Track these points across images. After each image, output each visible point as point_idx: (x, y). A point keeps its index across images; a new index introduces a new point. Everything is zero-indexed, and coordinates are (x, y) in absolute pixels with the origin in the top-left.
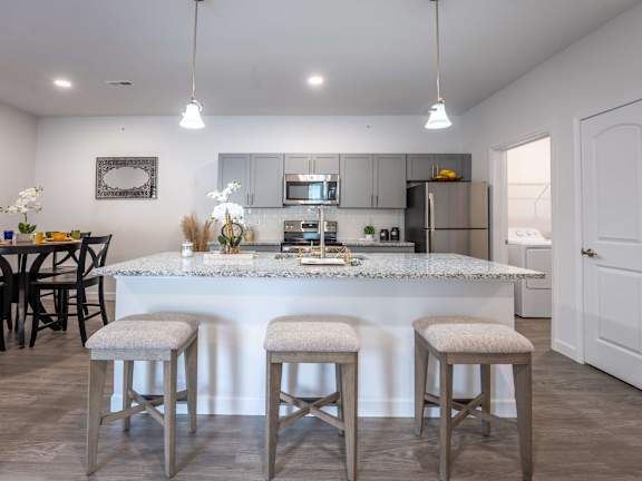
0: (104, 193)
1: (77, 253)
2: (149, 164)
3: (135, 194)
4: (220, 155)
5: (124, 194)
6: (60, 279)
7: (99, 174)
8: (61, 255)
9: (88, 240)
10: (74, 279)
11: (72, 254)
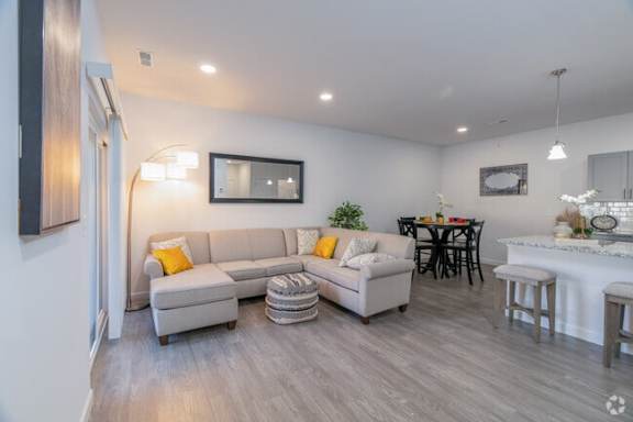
0: (486, 191)
1: (467, 231)
2: (521, 170)
3: (509, 192)
4: (590, 157)
5: (501, 192)
6: (456, 244)
7: (482, 179)
8: (457, 232)
9: (473, 223)
10: (464, 246)
11: (463, 232)
